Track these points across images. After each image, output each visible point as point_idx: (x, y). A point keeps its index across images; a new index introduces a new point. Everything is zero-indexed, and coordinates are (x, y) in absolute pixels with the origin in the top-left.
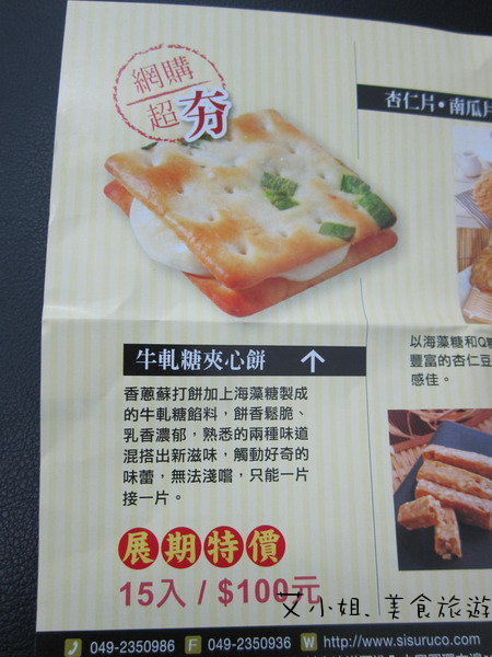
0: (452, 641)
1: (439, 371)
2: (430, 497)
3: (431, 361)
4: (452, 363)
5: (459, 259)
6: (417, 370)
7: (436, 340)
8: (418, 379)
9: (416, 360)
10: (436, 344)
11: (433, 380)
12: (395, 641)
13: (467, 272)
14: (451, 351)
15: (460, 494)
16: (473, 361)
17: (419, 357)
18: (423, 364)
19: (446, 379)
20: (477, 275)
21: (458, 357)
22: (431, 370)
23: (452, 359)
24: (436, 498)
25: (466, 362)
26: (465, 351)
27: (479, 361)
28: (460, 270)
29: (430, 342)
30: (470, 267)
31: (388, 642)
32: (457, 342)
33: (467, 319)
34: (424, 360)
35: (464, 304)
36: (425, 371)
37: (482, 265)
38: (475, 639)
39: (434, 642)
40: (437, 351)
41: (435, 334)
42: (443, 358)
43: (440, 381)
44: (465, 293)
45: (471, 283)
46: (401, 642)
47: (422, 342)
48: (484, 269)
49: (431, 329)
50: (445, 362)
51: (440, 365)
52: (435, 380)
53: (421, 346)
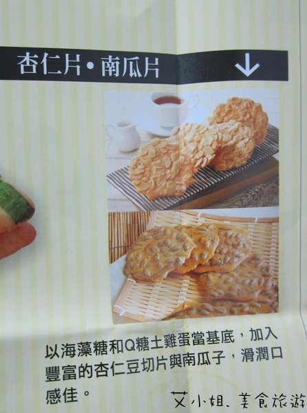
1: (79, 384)
3: (70, 373)
4: (94, 373)
5: (110, 248)
6: (53, 386)
7: (76, 347)
8: (53, 396)
9: (52, 374)
10: (77, 352)
11: (71, 395)
13: (121, 261)
14: (93, 359)
16: (117, 370)
17: (56, 369)
18: (61, 377)
19: (87, 393)
20: (132, 264)
21: (101, 365)
22: (70, 384)
23: (94, 368)
25: (110, 372)
26: (108, 358)
27: (124, 368)
28: (112, 260)
29: (69, 350)
30: (124, 257)
32: (101, 347)
33: (117, 318)
34: (62, 372)
35: (115, 300)
36: (62, 385)
37: (139, 254)
40: (78, 361)
41: (75, 341)
42: (84, 368)
43: (80, 396)
44: (118, 285)
45: (125, 273)
47: (60, 352)
48: (141, 257)
49: (69, 336)
50: (86, 372)
51: (80, 377)
52: (74, 395)
53: (58, 357)
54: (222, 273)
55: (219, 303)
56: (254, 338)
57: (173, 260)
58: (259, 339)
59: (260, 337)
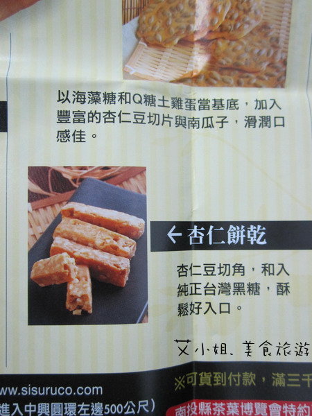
0: (75, 390)
1: (87, 128)
2: (65, 254)
3: (79, 117)
4: (102, 119)
5: (124, 9)
6: (63, 127)
7: (87, 96)
8: (63, 136)
9: (63, 116)
10: (87, 100)
11: (80, 137)
12: (19, 390)
13: (133, 23)
14: (102, 107)
15: (96, 252)
16: (124, 117)
17: (67, 113)
18: (71, 120)
19: (94, 136)
20: (144, 26)
21: (109, 113)
22: (79, 127)
23: (102, 115)
24: (71, 255)
25: (117, 119)
26: (116, 107)
27: (131, 118)
28: (125, 22)
29: (80, 97)
30: (136, 19)
31: (13, 391)
32: (109, 98)
33: (126, 75)
34: (72, 116)
35: (126, 61)
36: (72, 127)
37: (151, 17)
38: (99, 389)
39: (57, 391)
40: (88, 108)
41: (86, 90)
42: (93, 115)
43: (88, 138)
44: (130, 48)
45: (137, 36)
46: (25, 391)
47: (71, 98)
48: (153, 20)
49: (81, 84)
50: (94, 118)
51: (89, 121)
52: (82, 137)
53: (69, 102)
54: (230, 40)
55: (226, 72)
56: (258, 107)
57: (185, 27)
58: (263, 108)
59: (264, 106)
